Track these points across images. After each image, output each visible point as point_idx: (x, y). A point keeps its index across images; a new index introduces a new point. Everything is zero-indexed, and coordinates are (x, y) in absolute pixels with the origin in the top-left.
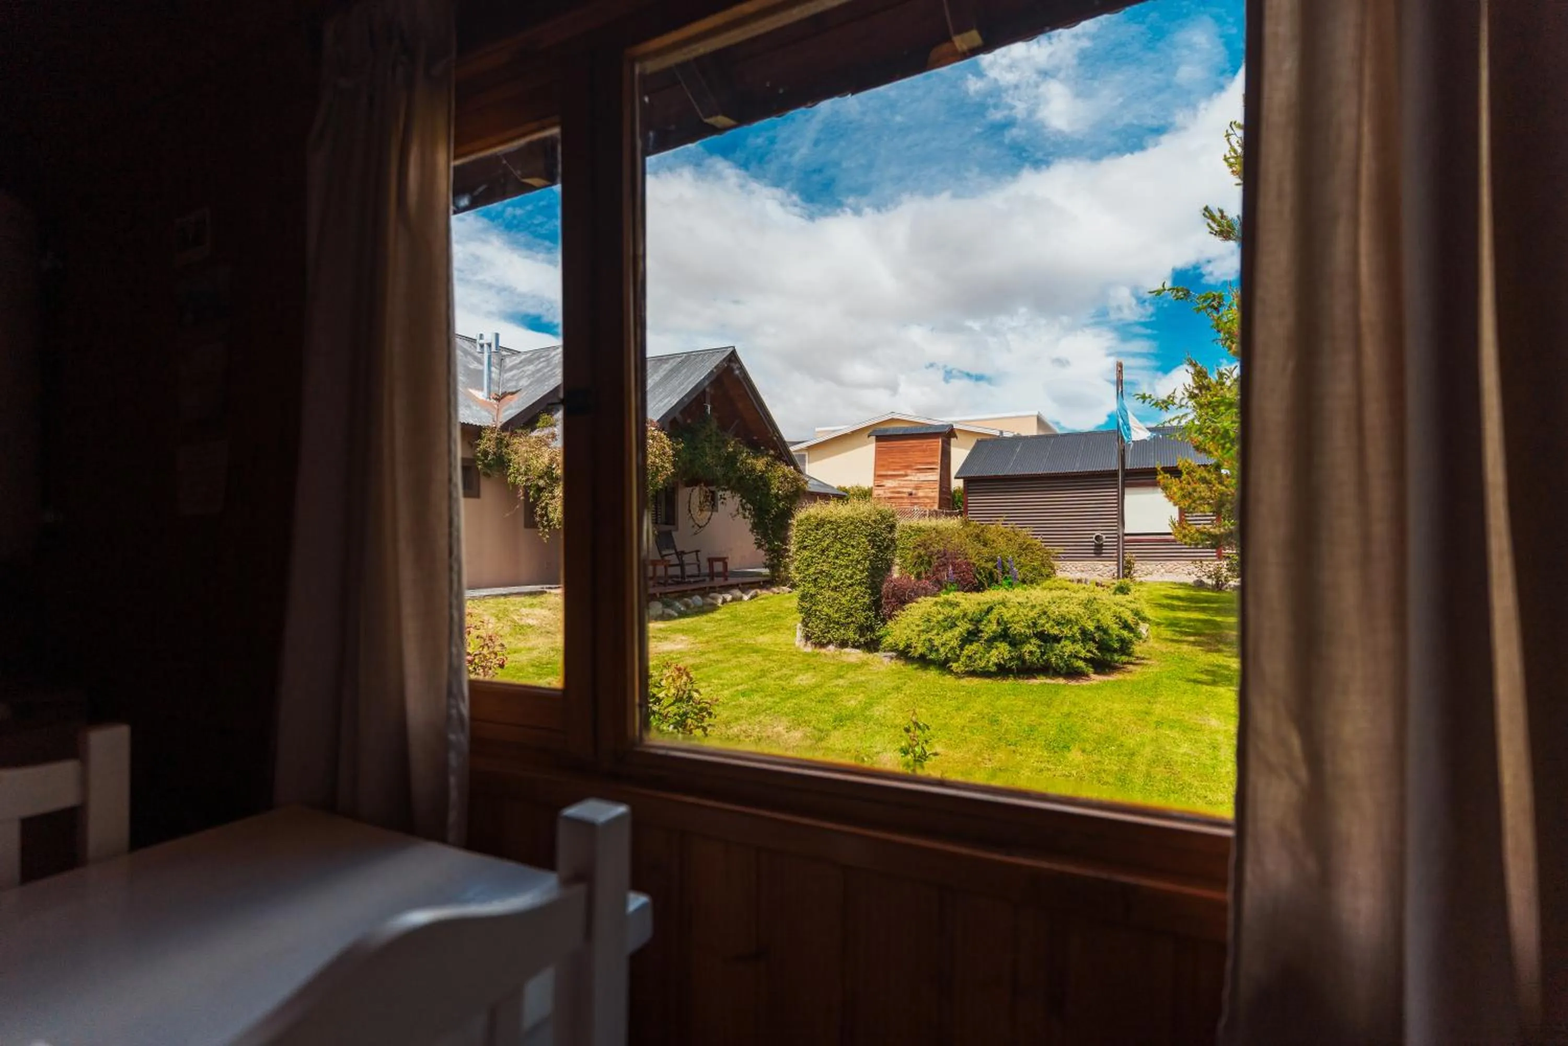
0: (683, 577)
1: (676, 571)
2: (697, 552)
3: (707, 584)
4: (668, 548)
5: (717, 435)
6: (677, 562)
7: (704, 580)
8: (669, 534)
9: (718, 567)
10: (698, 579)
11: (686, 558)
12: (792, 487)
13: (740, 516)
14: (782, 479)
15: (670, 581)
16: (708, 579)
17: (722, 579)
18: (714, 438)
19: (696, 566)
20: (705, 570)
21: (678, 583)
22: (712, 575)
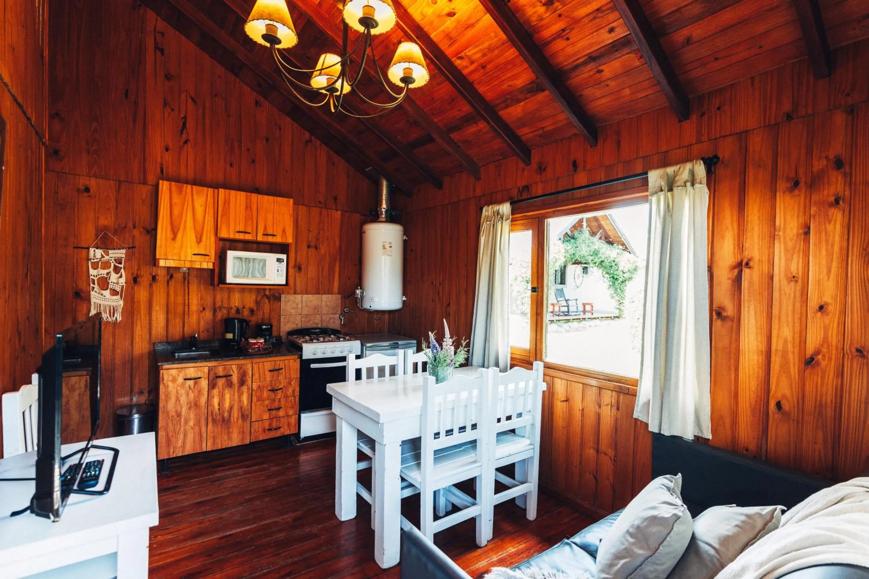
0: (568, 312)
1: (565, 309)
2: (576, 300)
3: (582, 316)
4: (561, 297)
5: (589, 239)
6: (566, 305)
7: (579, 315)
8: (562, 291)
9: (588, 308)
10: (576, 314)
11: (570, 303)
12: (632, 266)
13: (602, 281)
14: (627, 262)
15: (562, 314)
16: (582, 313)
17: (590, 314)
18: (587, 241)
19: (576, 307)
20: (581, 308)
21: (566, 315)
22: (584, 312)
